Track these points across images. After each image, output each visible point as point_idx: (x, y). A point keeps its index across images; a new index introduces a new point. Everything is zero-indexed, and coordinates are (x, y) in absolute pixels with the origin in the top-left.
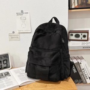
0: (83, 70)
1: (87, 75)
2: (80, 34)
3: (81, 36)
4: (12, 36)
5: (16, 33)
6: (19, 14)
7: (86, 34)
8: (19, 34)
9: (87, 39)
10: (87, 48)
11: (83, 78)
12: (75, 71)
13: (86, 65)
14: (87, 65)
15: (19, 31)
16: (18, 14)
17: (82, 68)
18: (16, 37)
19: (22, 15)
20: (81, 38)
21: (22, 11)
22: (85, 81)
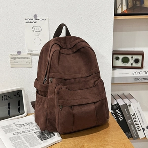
0: (134, 117)
1: (139, 125)
2: (129, 57)
3: (131, 61)
4: (17, 60)
5: (25, 53)
6: (30, 21)
7: (140, 57)
8: (29, 56)
9: (140, 66)
10: (141, 79)
11: (133, 130)
12: (121, 119)
13: (137, 108)
15: (29, 51)
16: (28, 21)
17: (131, 113)
18: (24, 61)
19: (35, 22)
20: (132, 64)
21: (35, 16)
22: (135, 134)
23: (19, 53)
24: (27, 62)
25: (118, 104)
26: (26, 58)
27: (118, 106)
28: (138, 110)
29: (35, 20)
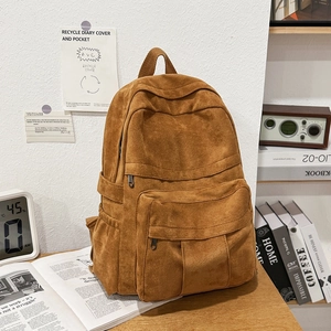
0: (302, 255)
1: (313, 274)
2: (298, 121)
3: (302, 130)
4: (41, 125)
5: (59, 110)
6: (72, 36)
7: (321, 123)
8: (68, 117)
9: (322, 142)
10: (322, 173)
11: (299, 283)
12: (273, 258)
13: (310, 236)
14: (316, 238)
15: (69, 104)
16: (67, 36)
17: (296, 247)
18: (57, 129)
19: (83, 39)
20: (303, 138)
21: (86, 24)
22: (302, 293)
23: (47, 109)
24: (63, 130)
25: (267, 226)
26: (61, 121)
27: (266, 231)
28: (312, 241)
29: (84, 33)
